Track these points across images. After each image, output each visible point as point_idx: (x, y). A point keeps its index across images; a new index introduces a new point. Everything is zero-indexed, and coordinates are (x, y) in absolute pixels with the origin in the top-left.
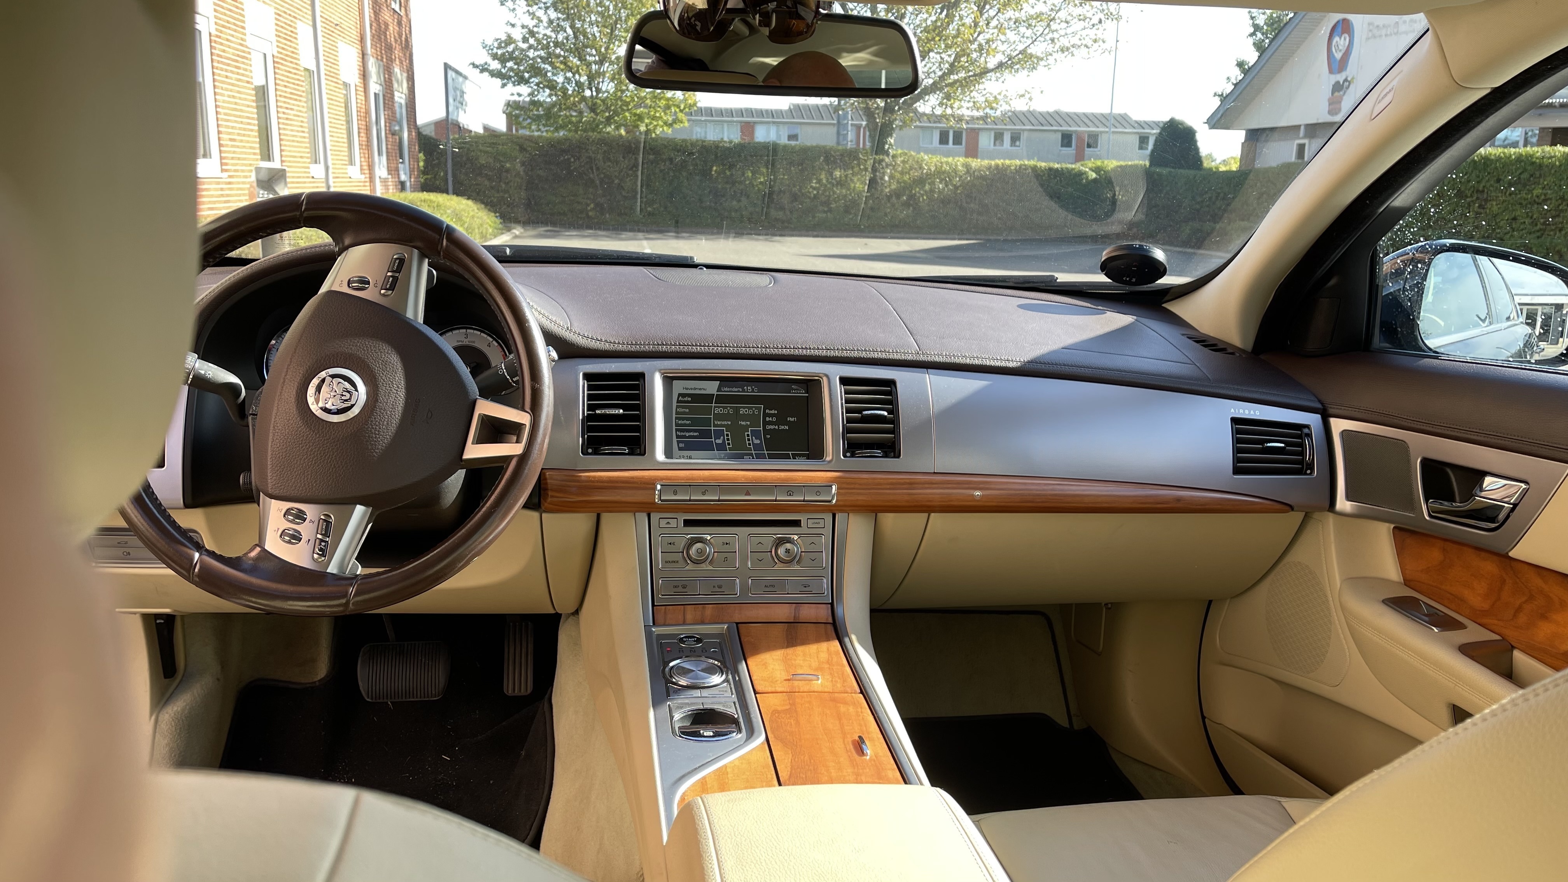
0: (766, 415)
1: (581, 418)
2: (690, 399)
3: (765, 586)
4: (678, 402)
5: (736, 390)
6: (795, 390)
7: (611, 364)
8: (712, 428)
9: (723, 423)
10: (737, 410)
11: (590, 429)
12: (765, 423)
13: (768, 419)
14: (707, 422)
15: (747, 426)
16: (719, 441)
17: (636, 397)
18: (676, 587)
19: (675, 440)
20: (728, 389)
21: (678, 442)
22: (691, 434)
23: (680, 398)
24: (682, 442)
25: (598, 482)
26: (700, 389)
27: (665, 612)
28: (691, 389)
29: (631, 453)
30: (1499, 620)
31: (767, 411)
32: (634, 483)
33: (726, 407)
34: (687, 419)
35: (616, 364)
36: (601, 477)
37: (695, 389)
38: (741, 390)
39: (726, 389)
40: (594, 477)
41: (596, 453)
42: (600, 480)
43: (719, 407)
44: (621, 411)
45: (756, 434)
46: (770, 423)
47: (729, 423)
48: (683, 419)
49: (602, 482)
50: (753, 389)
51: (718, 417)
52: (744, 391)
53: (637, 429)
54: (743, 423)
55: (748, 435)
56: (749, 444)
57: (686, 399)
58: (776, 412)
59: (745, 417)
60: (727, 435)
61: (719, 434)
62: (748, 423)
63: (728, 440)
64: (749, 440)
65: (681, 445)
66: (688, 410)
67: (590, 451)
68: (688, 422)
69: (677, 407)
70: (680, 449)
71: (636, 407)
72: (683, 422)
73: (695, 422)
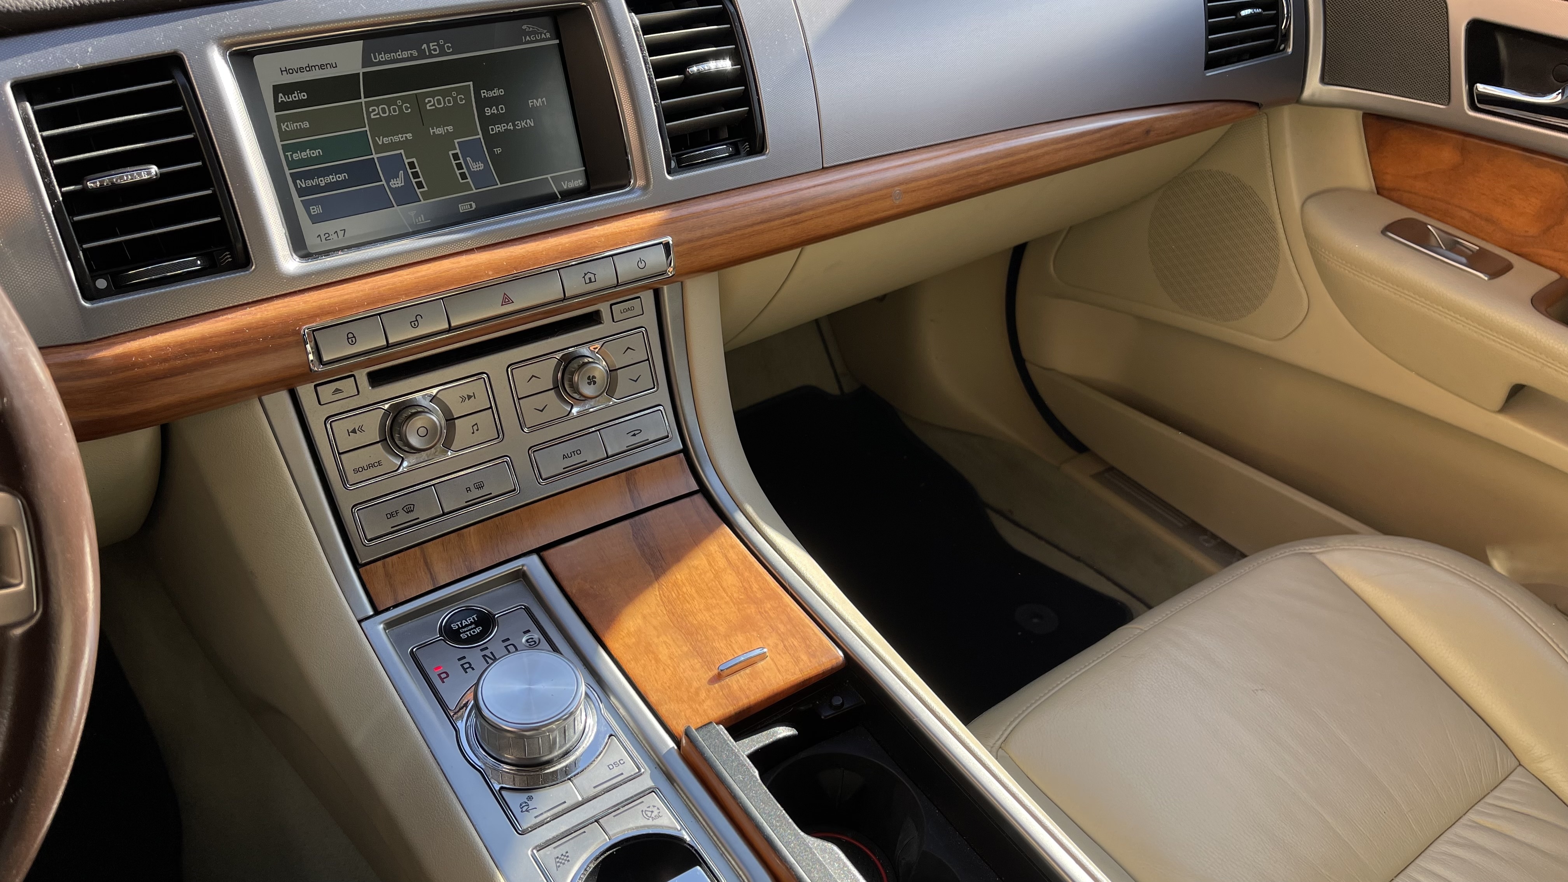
0: (482, 103)
1: (50, 209)
2: (304, 96)
3: (564, 457)
4: (279, 107)
5: (405, 54)
6: (530, 34)
7: (83, 44)
8: (375, 156)
9: (396, 139)
10: (418, 103)
11: (85, 232)
12: (486, 122)
13: (488, 112)
14: (360, 143)
15: (450, 137)
16: (398, 183)
17: (180, 123)
18: (392, 515)
19: (297, 200)
20: (387, 57)
21: (307, 205)
22: (331, 178)
23: (282, 98)
24: (314, 202)
25: (153, 362)
26: (322, 67)
27: (387, 575)
28: (301, 69)
29: (212, 268)
30: (1555, 250)
31: (484, 93)
32: (246, 342)
33: (392, 102)
34: (312, 145)
35: (95, 41)
36: (158, 348)
37: (310, 68)
38: (415, 53)
39: (383, 57)
40: (142, 353)
41: (120, 287)
42: (161, 356)
43: (377, 104)
44: (154, 169)
45: (469, 149)
46: (497, 119)
47: (409, 136)
48: (302, 147)
49: (166, 360)
50: (441, 47)
51: (382, 127)
52: (422, 55)
53: (210, 206)
54: (439, 131)
55: (456, 156)
56: (463, 176)
57: (296, 96)
58: (502, 92)
59: (442, 116)
60: (412, 165)
61: (393, 166)
62: (450, 128)
63: (416, 175)
64: (459, 166)
65: (316, 210)
66: (306, 125)
67: (101, 284)
68: (316, 153)
69: (280, 120)
70: (315, 219)
71: (190, 150)
72: (304, 155)
73: (331, 148)
